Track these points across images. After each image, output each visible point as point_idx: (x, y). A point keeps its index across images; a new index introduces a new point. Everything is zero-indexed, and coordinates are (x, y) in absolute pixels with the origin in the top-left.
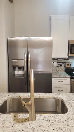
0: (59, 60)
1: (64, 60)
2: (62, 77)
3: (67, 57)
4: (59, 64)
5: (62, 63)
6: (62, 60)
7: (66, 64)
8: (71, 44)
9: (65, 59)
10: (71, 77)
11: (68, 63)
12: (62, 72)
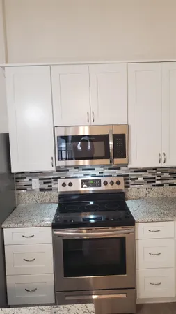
3: (54, 169)
4: (45, 183)
5: (52, 180)
12: (54, 203)
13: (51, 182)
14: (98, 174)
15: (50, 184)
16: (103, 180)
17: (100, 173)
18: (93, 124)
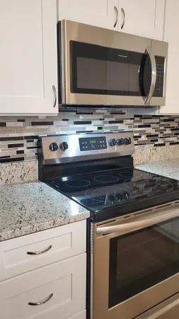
0: (8, 124)
1: (34, 124)
2: (47, 225)
3: (56, 111)
4: (10, 146)
5: (24, 142)
6: (21, 124)
7: (46, 144)
8: (74, 45)
9: (36, 121)
10: (92, 212)
11: (53, 140)
12: (29, 182)
13: (21, 145)
14: (95, 129)
15: (20, 149)
16: (109, 138)
17: (99, 128)
18: (120, 30)
